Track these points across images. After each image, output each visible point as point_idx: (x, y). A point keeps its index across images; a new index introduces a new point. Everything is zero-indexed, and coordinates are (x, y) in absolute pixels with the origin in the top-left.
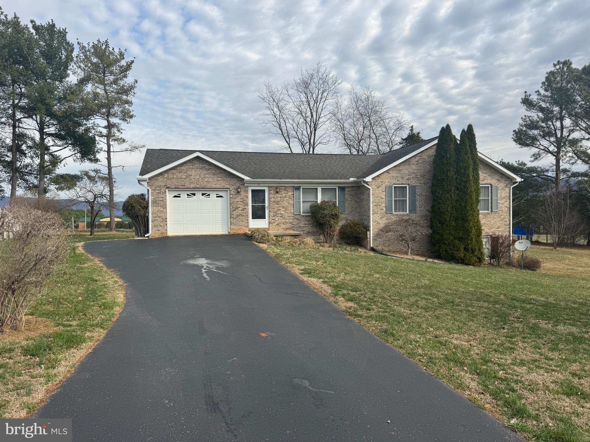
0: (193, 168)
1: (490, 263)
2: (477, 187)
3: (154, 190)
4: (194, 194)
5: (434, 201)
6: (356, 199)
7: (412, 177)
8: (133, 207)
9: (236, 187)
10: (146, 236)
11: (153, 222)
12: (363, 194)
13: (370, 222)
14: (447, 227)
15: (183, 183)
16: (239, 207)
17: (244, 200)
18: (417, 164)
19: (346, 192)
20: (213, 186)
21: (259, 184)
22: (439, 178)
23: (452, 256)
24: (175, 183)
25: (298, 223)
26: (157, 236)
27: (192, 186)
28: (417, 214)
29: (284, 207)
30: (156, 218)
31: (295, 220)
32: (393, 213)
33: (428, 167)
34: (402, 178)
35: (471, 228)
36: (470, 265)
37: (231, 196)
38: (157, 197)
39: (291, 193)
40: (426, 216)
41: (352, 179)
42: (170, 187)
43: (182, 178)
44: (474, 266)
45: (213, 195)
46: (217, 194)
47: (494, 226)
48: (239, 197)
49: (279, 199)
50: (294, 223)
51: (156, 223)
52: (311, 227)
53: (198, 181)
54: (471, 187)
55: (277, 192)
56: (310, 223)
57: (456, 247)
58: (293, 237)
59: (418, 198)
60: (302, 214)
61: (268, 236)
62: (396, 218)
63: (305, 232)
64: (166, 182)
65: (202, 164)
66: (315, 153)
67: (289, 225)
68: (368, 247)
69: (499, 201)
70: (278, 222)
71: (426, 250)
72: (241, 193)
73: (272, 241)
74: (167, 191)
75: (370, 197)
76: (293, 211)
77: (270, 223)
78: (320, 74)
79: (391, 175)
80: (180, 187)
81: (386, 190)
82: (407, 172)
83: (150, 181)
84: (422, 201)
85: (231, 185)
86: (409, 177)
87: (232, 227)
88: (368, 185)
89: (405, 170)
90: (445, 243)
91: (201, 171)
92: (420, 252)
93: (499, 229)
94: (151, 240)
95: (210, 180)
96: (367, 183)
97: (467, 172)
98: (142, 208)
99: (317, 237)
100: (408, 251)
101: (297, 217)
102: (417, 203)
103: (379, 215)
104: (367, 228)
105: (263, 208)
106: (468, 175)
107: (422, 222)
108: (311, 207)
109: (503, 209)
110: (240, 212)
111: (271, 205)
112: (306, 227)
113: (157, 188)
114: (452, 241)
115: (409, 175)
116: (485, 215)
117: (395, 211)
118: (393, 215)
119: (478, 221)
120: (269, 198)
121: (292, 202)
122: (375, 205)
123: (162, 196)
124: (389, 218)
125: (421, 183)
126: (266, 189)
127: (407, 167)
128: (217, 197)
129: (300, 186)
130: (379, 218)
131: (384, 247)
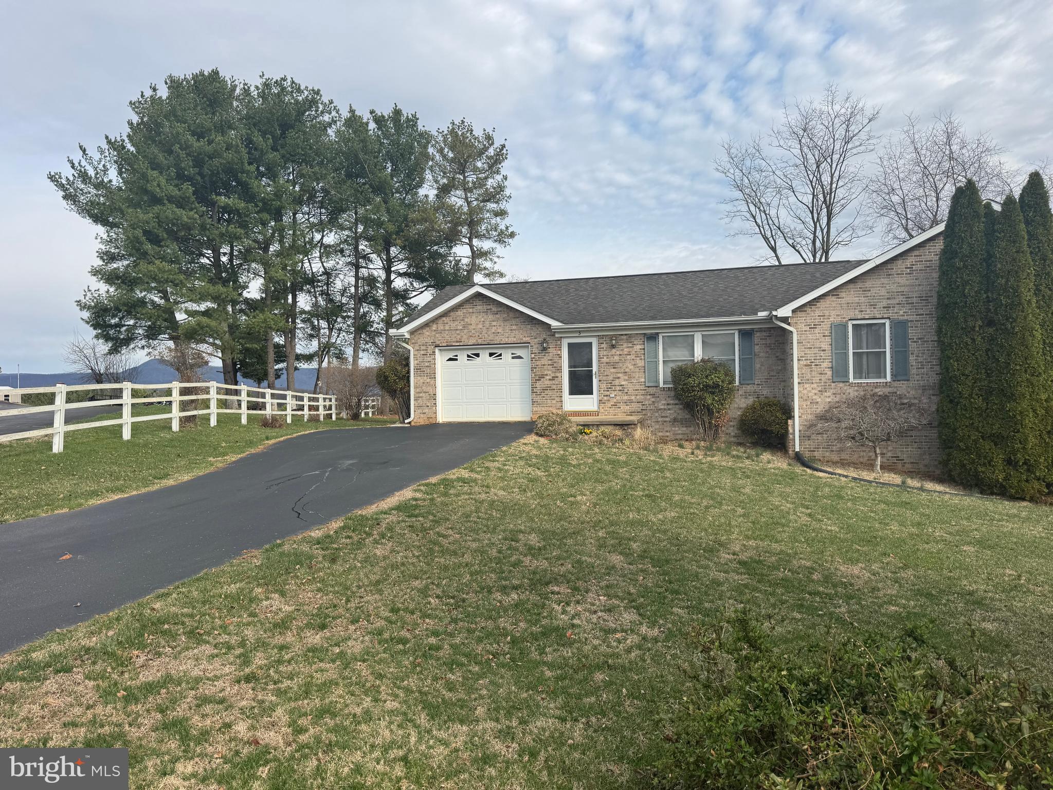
0: (472, 313)
3: (417, 350)
4: (477, 355)
6: (778, 354)
7: (897, 301)
8: (386, 378)
9: (541, 339)
10: (406, 421)
11: (416, 400)
12: (785, 344)
13: (792, 400)
14: (966, 410)
15: (459, 337)
16: (547, 375)
17: (555, 362)
18: (910, 274)
19: (756, 340)
20: (505, 340)
21: (580, 332)
23: (976, 478)
24: (447, 337)
25: (653, 402)
26: (422, 422)
27: (473, 341)
28: (911, 384)
29: (626, 373)
30: (421, 395)
31: (648, 397)
32: (851, 380)
34: (871, 305)
36: (1023, 499)
37: (533, 356)
38: (422, 362)
39: (639, 347)
40: (934, 387)
41: (763, 314)
42: (441, 345)
43: (457, 330)
45: (507, 355)
46: (512, 354)
48: (545, 357)
49: (617, 358)
50: (647, 403)
51: (420, 401)
52: (681, 409)
53: (481, 333)
55: (613, 347)
56: (678, 402)
57: (985, 457)
59: (912, 346)
60: (661, 385)
62: (857, 391)
63: (667, 419)
64: (435, 337)
65: (486, 305)
67: (635, 406)
68: (790, 453)
70: (615, 401)
71: (936, 463)
72: (549, 350)
74: (437, 350)
75: (792, 349)
76: (643, 380)
77: (600, 401)
79: (843, 301)
80: (454, 344)
81: (831, 333)
82: (883, 292)
83: (413, 336)
85: (533, 336)
86: (889, 302)
87: (535, 409)
88: (789, 324)
89: (878, 288)
91: (485, 317)
92: (921, 466)
94: (413, 428)
95: (499, 331)
96: (785, 320)
99: (692, 429)
100: (874, 462)
101: (652, 390)
102: (912, 358)
103: (815, 386)
104: (788, 413)
105: (589, 375)
107: (925, 401)
108: (673, 372)
110: (548, 382)
111: (602, 370)
112: (669, 409)
113: (423, 348)
114: (976, 442)
115: (888, 299)
117: (857, 377)
120: (600, 358)
121: (641, 363)
122: (806, 365)
123: (429, 359)
124: (839, 392)
125: (923, 314)
126: (594, 342)
127: (885, 281)
128: (513, 358)
129: (657, 334)
130: (816, 392)
131: (828, 454)
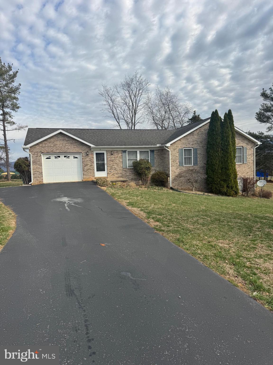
0: (58, 140)
1: (242, 195)
2: (234, 148)
3: (33, 154)
4: (59, 157)
5: (208, 158)
6: (161, 158)
7: (195, 143)
8: (20, 166)
9: (86, 151)
10: (30, 183)
11: (34, 175)
12: (165, 154)
13: (169, 172)
14: (216, 173)
16: (88, 164)
17: (91, 160)
18: (198, 135)
19: (155, 153)
20: (71, 151)
21: (100, 149)
22: (211, 143)
23: (219, 191)
24: (47, 149)
26: (37, 183)
27: (58, 151)
28: (198, 166)
29: (116, 163)
30: (36, 173)
31: (124, 172)
33: (204, 136)
34: (189, 144)
35: (230, 173)
36: (230, 196)
37: (83, 157)
38: (36, 159)
39: (120, 155)
40: (203, 167)
41: (158, 145)
42: (44, 152)
43: (51, 147)
44: (233, 197)
45: (71, 157)
46: (74, 156)
47: (245, 172)
48: (88, 158)
49: (113, 158)
50: (123, 173)
51: (35, 175)
52: (134, 175)
53: (61, 148)
54: (231, 148)
55: (112, 154)
56: (133, 173)
57: (222, 186)
58: (122, 182)
59: (198, 156)
60: (128, 168)
61: (107, 182)
62: (185, 168)
63: (130, 179)
64: (41, 149)
65: (64, 137)
66: (135, 129)
67: (120, 175)
68: (169, 187)
69: (247, 157)
70: (113, 173)
71: (204, 188)
72: (89, 155)
73: (109, 185)
74: (42, 155)
75: (169, 156)
76: (122, 166)
77: (108, 173)
78: (137, 79)
79: (182, 142)
80: (50, 152)
81: (179, 152)
82: (191, 140)
83: (31, 149)
84: (201, 158)
85: (83, 150)
87: (84, 177)
88: (168, 148)
89: (191, 139)
90: (215, 183)
91: (63, 142)
92: (200, 189)
93: (248, 174)
94: (33, 186)
95: (69, 147)
97: (228, 139)
98: (26, 166)
99: (137, 182)
100: (193, 189)
101: (125, 169)
102: (198, 159)
103: (175, 167)
104: (168, 176)
105: (104, 164)
106: (229, 141)
107: (201, 171)
108: (133, 163)
109: (250, 162)
110: (89, 167)
111: (108, 162)
112: (130, 176)
113: (36, 153)
114: (219, 182)
115: (193, 142)
116: (239, 165)
117: (185, 164)
118: (184, 167)
119: (235, 169)
120: (107, 158)
122: (173, 161)
123: (39, 158)
124: (181, 169)
125: (201, 147)
126: (105, 153)
127: (192, 137)
128: (74, 158)
129: (126, 150)
130: (175, 169)
131: (178, 187)
